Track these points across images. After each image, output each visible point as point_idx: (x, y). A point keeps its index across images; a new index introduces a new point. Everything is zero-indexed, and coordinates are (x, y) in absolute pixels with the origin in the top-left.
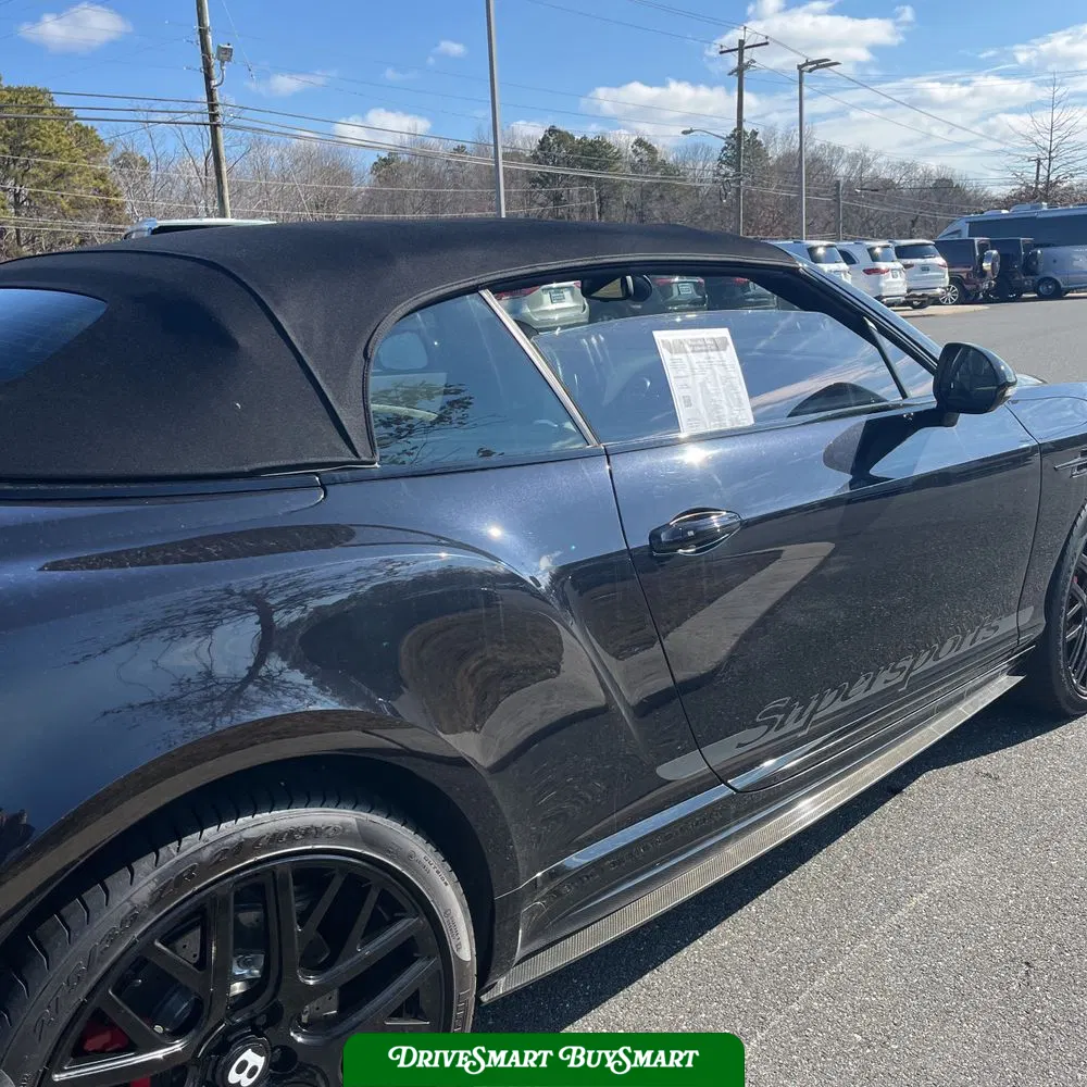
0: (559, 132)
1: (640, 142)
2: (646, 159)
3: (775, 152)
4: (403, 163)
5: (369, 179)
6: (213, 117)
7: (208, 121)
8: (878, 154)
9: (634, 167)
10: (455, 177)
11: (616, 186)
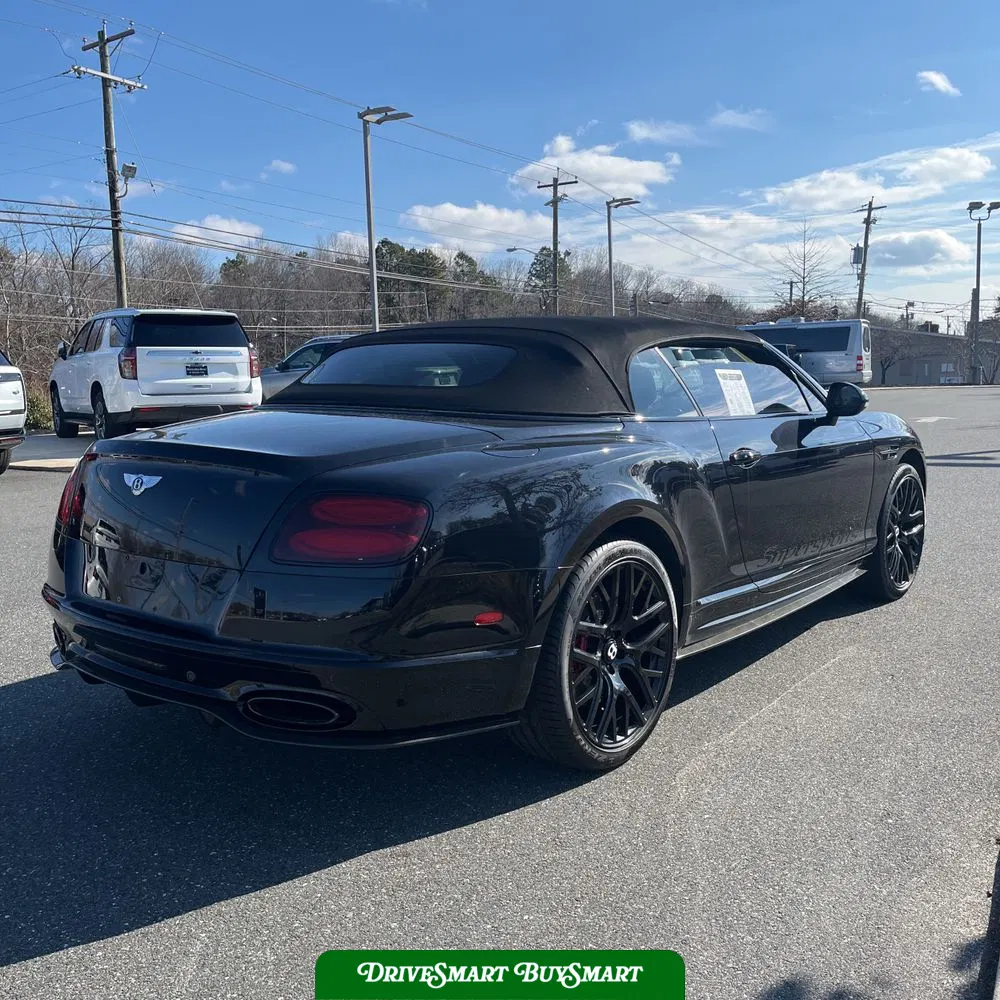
0: (391, 243)
1: (461, 256)
2: (466, 269)
3: (576, 266)
4: (250, 265)
5: (217, 277)
6: (116, 223)
7: (111, 226)
8: (662, 273)
9: (457, 277)
10: (298, 279)
11: (441, 292)
